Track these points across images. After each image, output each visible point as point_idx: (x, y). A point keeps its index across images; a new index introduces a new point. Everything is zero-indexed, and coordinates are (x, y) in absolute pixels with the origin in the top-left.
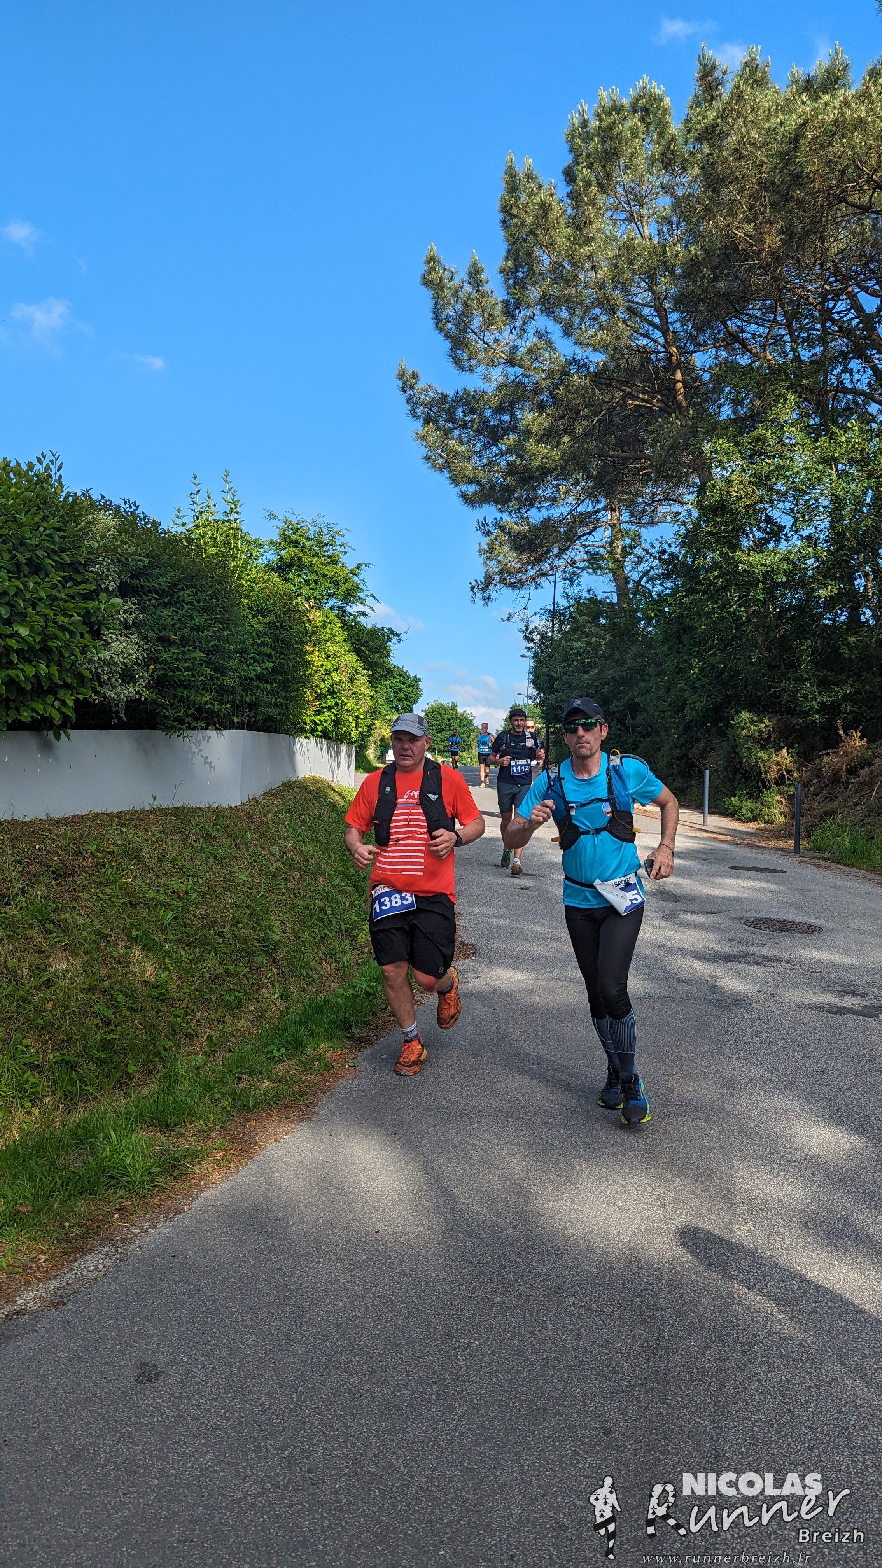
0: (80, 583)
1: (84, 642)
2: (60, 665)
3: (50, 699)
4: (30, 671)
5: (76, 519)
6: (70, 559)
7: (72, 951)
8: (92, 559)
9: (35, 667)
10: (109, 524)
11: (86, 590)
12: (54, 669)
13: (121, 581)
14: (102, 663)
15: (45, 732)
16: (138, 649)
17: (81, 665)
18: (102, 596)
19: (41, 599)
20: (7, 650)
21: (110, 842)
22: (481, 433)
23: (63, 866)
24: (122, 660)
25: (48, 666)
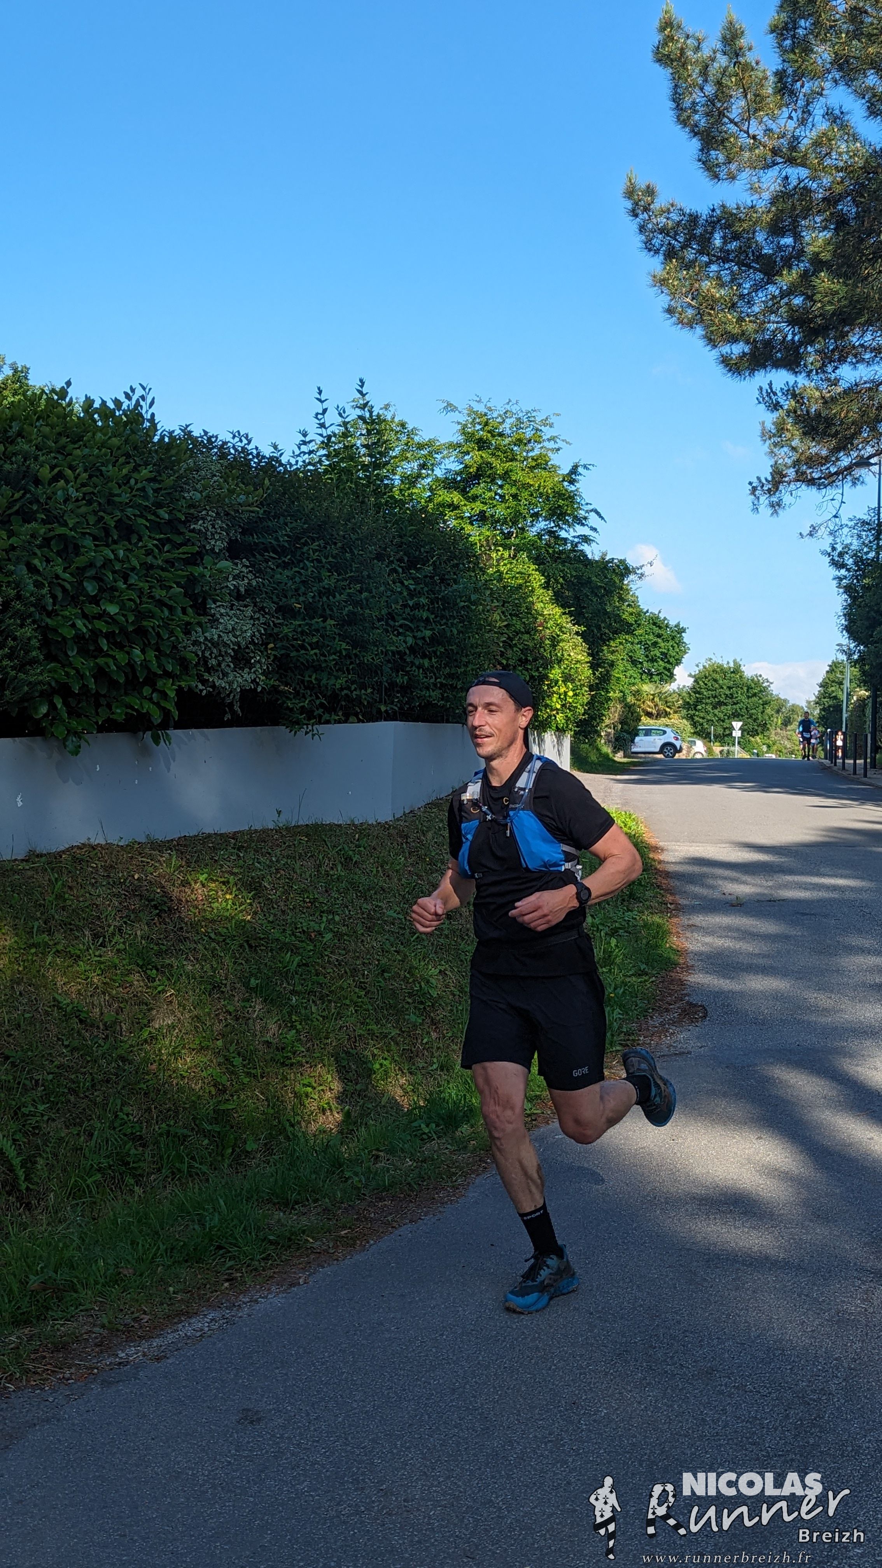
0: (181, 545)
1: (187, 619)
2: (158, 650)
3: (147, 690)
4: (121, 657)
5: (172, 466)
6: (167, 516)
7: (179, 1005)
8: (193, 514)
9: (128, 653)
10: (213, 467)
11: (188, 553)
12: (151, 654)
13: (230, 539)
14: (210, 645)
15: (141, 733)
16: (253, 625)
17: (185, 647)
18: (207, 559)
19: (133, 569)
20: (95, 634)
21: (224, 870)
22: (750, 267)
23: (165, 899)
24: (233, 639)
25: (143, 651)
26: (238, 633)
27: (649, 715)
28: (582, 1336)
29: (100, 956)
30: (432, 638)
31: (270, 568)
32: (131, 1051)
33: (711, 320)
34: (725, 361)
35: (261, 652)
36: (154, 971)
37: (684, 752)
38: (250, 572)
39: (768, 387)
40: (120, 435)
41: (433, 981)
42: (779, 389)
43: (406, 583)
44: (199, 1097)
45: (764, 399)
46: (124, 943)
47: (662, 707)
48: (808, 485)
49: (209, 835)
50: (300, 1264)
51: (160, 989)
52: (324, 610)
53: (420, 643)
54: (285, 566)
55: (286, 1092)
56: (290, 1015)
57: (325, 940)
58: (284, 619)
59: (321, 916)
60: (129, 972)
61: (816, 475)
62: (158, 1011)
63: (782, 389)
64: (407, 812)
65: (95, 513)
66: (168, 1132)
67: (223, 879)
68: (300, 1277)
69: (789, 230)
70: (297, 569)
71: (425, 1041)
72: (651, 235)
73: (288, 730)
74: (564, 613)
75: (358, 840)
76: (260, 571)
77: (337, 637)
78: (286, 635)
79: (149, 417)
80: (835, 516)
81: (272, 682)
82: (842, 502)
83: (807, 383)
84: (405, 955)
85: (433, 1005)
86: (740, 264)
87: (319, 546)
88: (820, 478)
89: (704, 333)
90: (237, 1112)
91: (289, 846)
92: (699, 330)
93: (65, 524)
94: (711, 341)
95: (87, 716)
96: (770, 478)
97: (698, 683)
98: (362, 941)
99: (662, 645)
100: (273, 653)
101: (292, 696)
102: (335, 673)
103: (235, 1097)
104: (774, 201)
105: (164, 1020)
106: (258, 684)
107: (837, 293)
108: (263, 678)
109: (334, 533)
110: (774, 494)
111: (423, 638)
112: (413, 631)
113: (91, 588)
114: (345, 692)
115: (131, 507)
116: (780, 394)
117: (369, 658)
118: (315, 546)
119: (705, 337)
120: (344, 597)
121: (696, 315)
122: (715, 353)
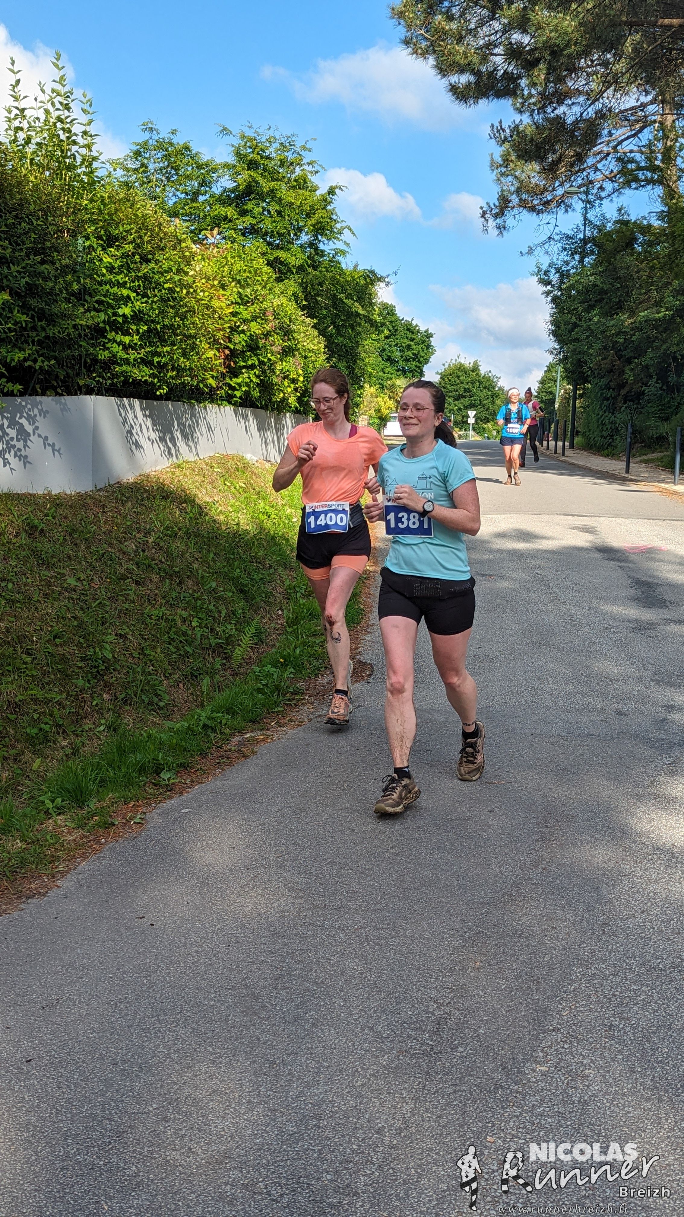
33: (442, 51)
34: (453, 89)
39: (498, 124)
42: (507, 126)
45: (495, 135)
48: (530, 211)
53: (120, 320)
61: (535, 203)
63: (509, 126)
64: (112, 482)
74: (296, 306)
88: (539, 205)
89: (435, 63)
92: (431, 60)
94: (442, 70)
96: (497, 204)
97: (444, 380)
99: (414, 347)
110: (500, 217)
112: (114, 309)
114: (29, 363)
119: (436, 66)
120: (19, 269)
121: (428, 47)
122: (444, 83)
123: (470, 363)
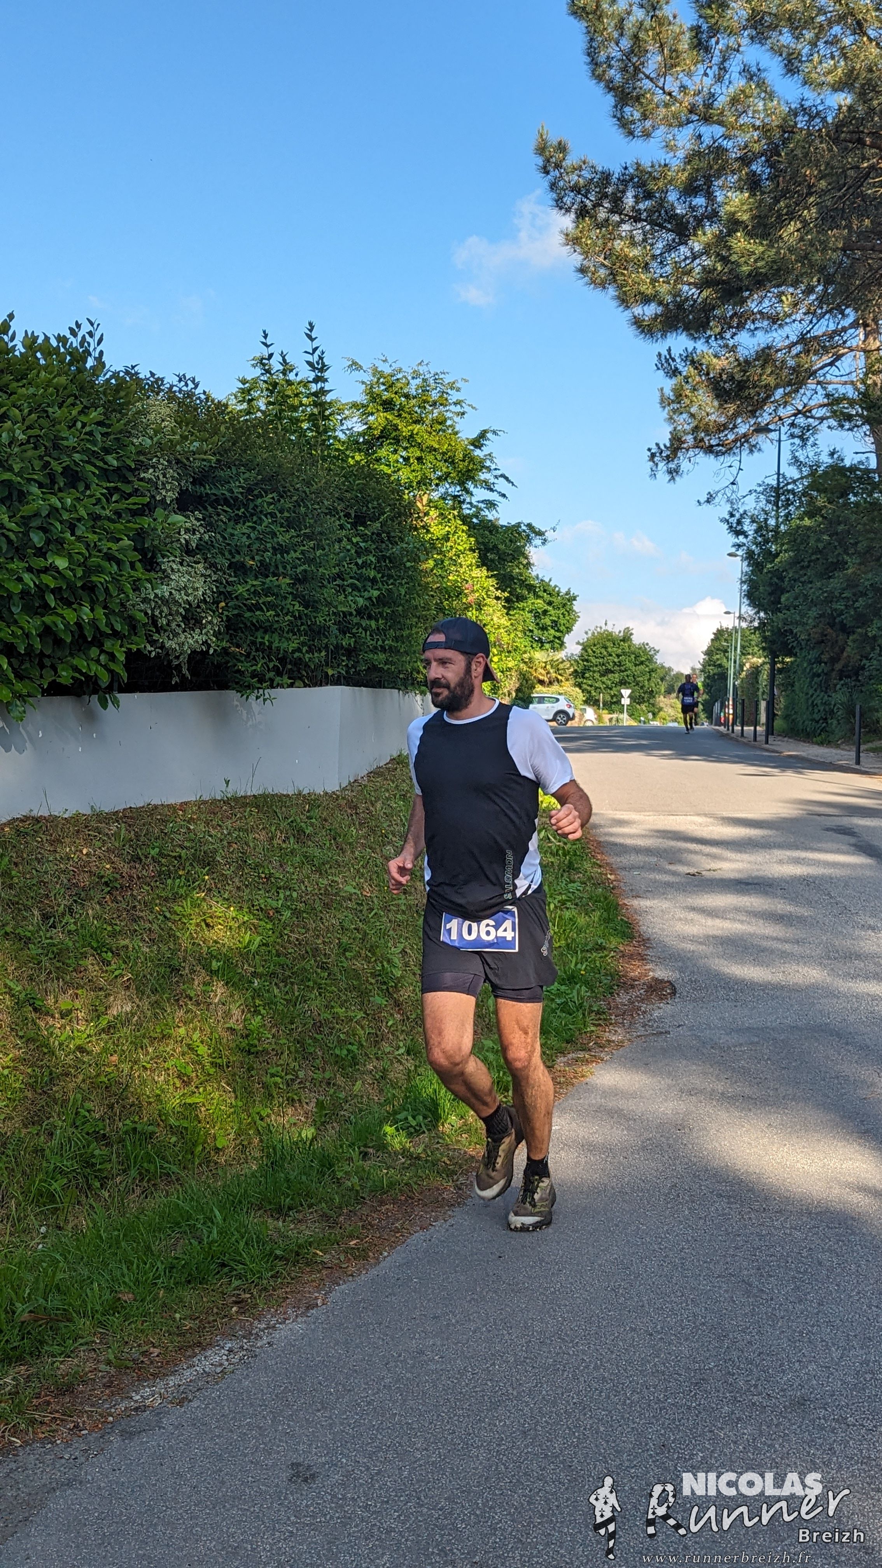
0: (130, 495)
1: (136, 574)
2: (105, 607)
3: (94, 652)
4: (69, 615)
5: (120, 409)
6: (115, 463)
7: (137, 989)
8: (142, 462)
9: (75, 610)
10: (163, 411)
11: (138, 504)
12: (100, 612)
13: (181, 490)
14: (160, 602)
15: (86, 697)
16: (205, 582)
17: (133, 606)
18: (159, 512)
19: (79, 520)
20: (42, 589)
21: (175, 843)
22: (662, 227)
23: (118, 876)
24: (185, 598)
25: (92, 610)
26: (190, 591)
27: (542, 682)
28: (650, 1363)
29: (51, 938)
30: (378, 598)
31: (222, 521)
32: (89, 1042)
33: (624, 280)
34: (637, 322)
35: (214, 612)
36: (110, 954)
37: (577, 719)
38: (201, 525)
39: (666, 353)
40: (66, 374)
41: (396, 960)
42: (678, 355)
43: (354, 540)
44: (163, 1091)
45: (662, 365)
46: (75, 923)
47: (554, 675)
48: (706, 453)
49: (156, 807)
50: (312, 1281)
51: (117, 973)
52: (277, 567)
53: (367, 603)
54: (237, 520)
55: (253, 1081)
56: (253, 998)
57: (284, 918)
58: (235, 577)
59: (278, 893)
60: (84, 956)
61: (713, 442)
62: (115, 998)
63: (681, 355)
64: (352, 781)
65: (41, 458)
66: (135, 1129)
67: (174, 854)
68: (316, 1298)
69: (701, 190)
70: (250, 524)
71: (390, 1023)
72: (563, 193)
73: (239, 694)
74: (487, 577)
75: (308, 811)
76: (210, 524)
77: (290, 597)
78: (241, 594)
79: (97, 355)
80: (733, 483)
81: (224, 644)
82: (740, 469)
83: (705, 348)
84: (365, 934)
85: (396, 987)
86: (652, 223)
87: (273, 498)
88: (718, 445)
89: (617, 294)
90: (204, 1105)
91: (241, 818)
92: (612, 291)
93: (10, 469)
94: (624, 301)
95: (31, 679)
96: (668, 445)
97: (586, 651)
98: (321, 918)
99: (552, 612)
100: (226, 613)
101: (243, 659)
102: (285, 635)
103: (201, 1090)
104: (688, 160)
105: (122, 1007)
106: (209, 646)
107: (753, 253)
108: (214, 639)
109: (288, 485)
110: (673, 461)
111: (370, 598)
112: (359, 591)
113: (37, 539)
114: (296, 655)
115: (78, 452)
116: (678, 360)
117: (321, 619)
118: (268, 499)
119: (618, 297)
120: (298, 555)
121: (609, 275)
122: (628, 314)
123: (620, 632)
